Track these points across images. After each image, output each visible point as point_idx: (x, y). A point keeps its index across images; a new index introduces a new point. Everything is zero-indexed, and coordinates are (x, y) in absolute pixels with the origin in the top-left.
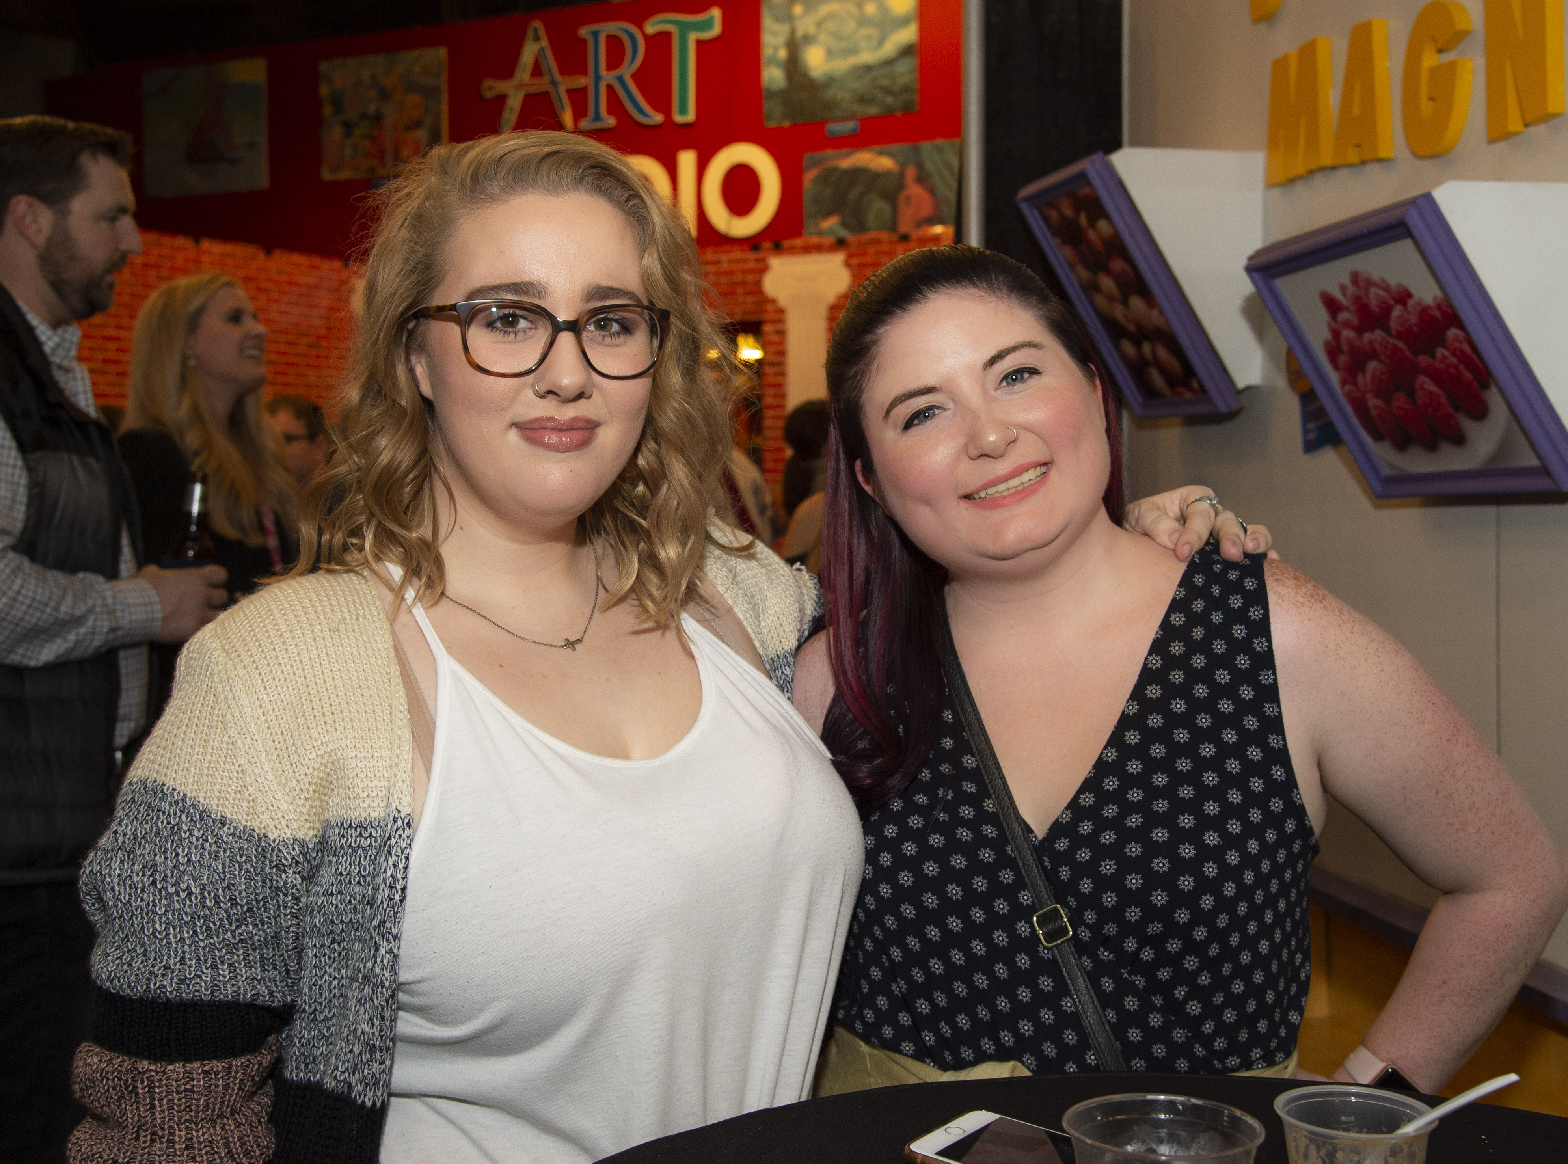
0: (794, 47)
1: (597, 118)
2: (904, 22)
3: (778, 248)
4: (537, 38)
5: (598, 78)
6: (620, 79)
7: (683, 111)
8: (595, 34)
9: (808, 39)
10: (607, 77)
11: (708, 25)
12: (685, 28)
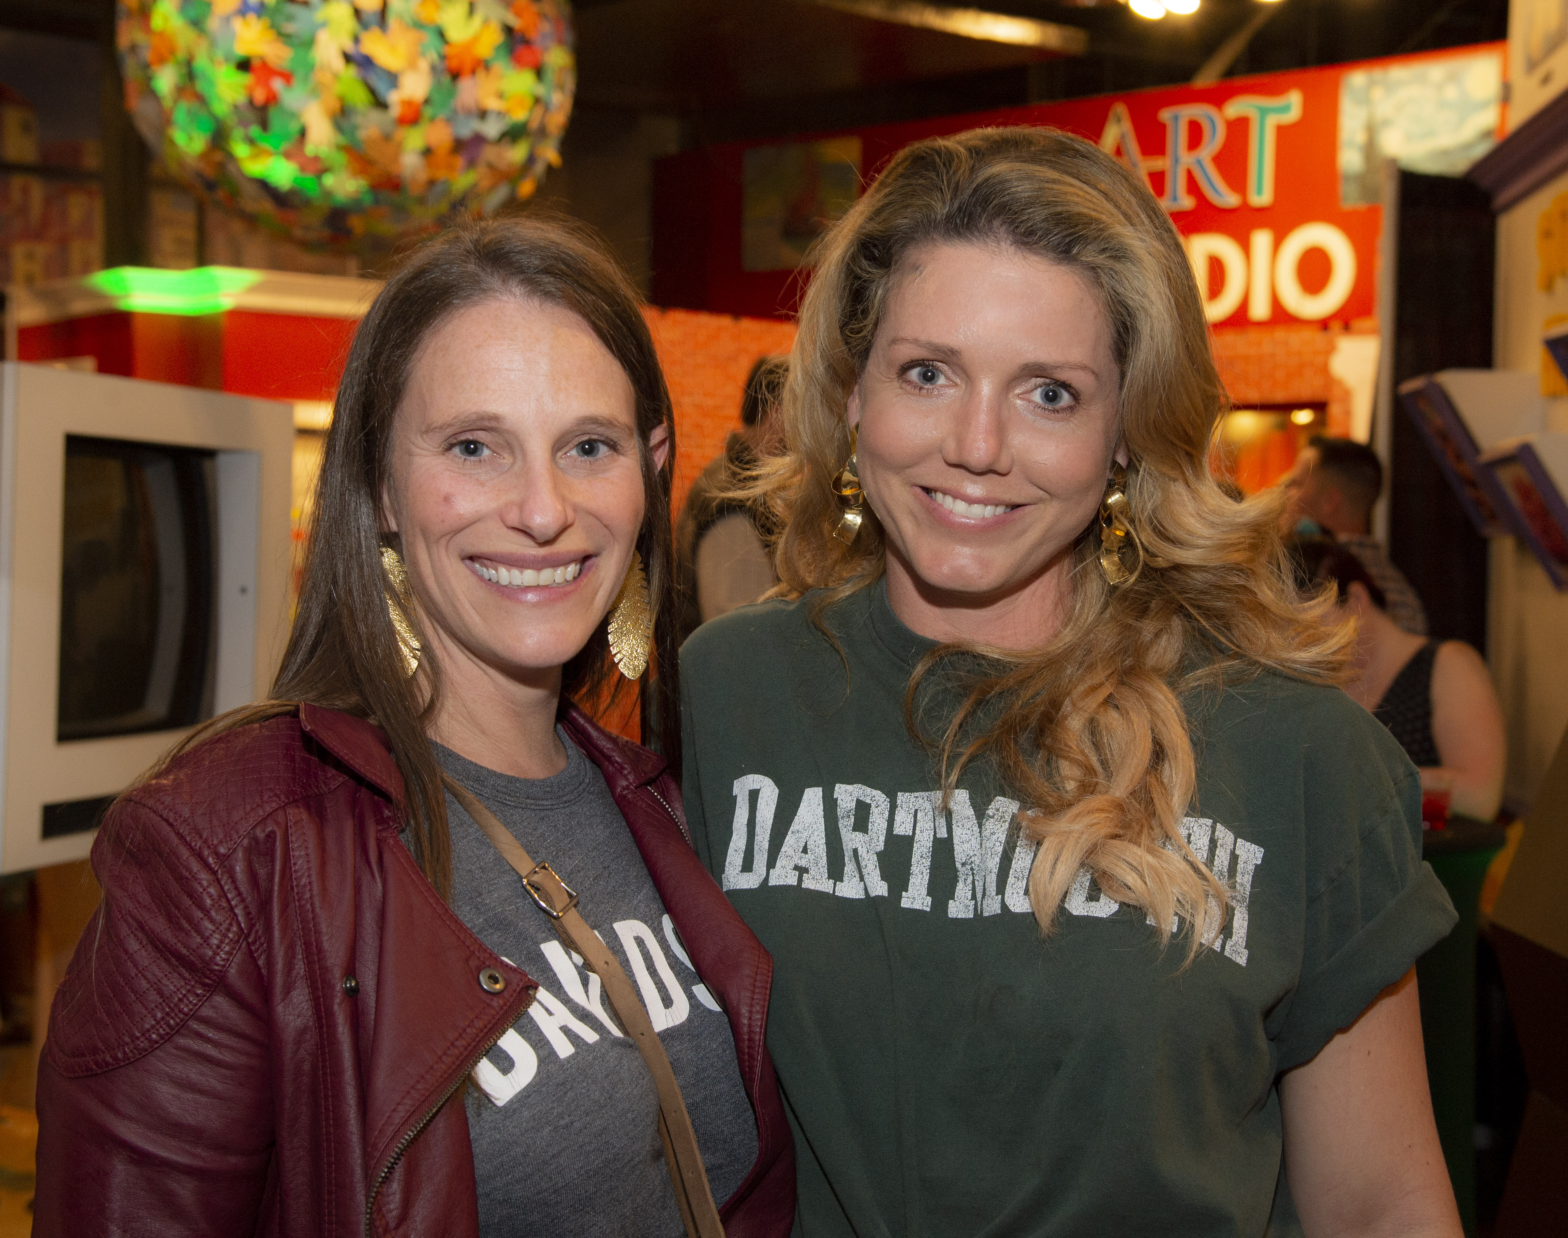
0: (1372, 131)
1: (1175, 199)
2: (1483, 106)
3: (1347, 327)
4: (1119, 120)
5: (1176, 161)
6: (1199, 162)
7: (1259, 192)
8: (1176, 118)
9: (1386, 123)
10: (1186, 159)
11: (1286, 109)
12: (1264, 112)
